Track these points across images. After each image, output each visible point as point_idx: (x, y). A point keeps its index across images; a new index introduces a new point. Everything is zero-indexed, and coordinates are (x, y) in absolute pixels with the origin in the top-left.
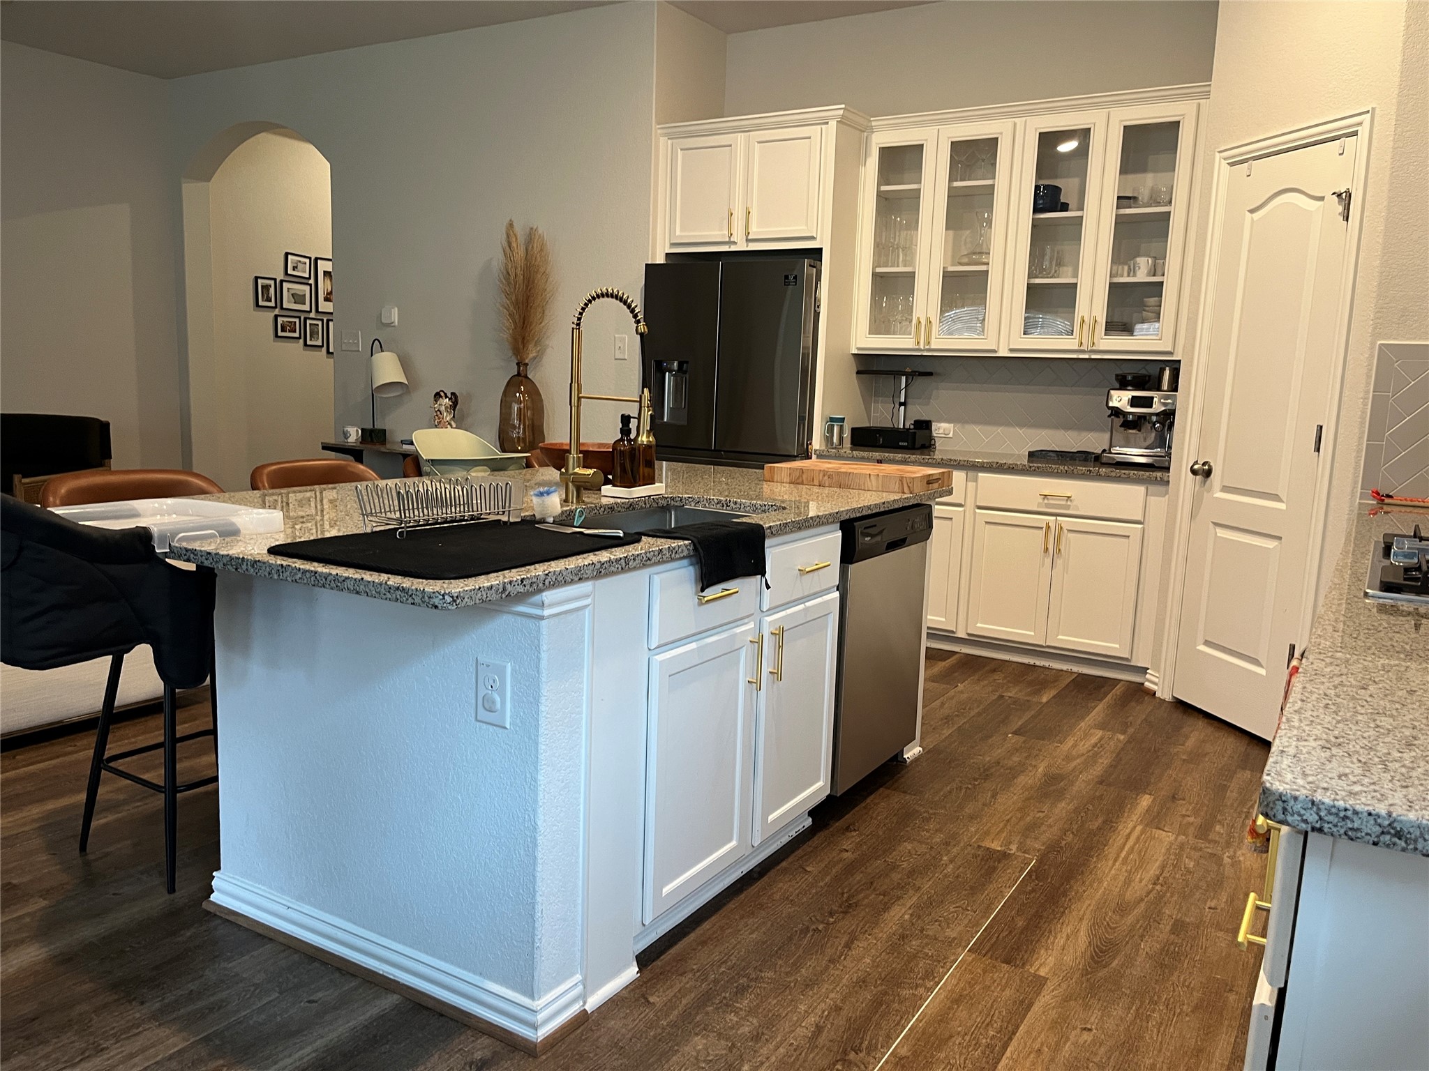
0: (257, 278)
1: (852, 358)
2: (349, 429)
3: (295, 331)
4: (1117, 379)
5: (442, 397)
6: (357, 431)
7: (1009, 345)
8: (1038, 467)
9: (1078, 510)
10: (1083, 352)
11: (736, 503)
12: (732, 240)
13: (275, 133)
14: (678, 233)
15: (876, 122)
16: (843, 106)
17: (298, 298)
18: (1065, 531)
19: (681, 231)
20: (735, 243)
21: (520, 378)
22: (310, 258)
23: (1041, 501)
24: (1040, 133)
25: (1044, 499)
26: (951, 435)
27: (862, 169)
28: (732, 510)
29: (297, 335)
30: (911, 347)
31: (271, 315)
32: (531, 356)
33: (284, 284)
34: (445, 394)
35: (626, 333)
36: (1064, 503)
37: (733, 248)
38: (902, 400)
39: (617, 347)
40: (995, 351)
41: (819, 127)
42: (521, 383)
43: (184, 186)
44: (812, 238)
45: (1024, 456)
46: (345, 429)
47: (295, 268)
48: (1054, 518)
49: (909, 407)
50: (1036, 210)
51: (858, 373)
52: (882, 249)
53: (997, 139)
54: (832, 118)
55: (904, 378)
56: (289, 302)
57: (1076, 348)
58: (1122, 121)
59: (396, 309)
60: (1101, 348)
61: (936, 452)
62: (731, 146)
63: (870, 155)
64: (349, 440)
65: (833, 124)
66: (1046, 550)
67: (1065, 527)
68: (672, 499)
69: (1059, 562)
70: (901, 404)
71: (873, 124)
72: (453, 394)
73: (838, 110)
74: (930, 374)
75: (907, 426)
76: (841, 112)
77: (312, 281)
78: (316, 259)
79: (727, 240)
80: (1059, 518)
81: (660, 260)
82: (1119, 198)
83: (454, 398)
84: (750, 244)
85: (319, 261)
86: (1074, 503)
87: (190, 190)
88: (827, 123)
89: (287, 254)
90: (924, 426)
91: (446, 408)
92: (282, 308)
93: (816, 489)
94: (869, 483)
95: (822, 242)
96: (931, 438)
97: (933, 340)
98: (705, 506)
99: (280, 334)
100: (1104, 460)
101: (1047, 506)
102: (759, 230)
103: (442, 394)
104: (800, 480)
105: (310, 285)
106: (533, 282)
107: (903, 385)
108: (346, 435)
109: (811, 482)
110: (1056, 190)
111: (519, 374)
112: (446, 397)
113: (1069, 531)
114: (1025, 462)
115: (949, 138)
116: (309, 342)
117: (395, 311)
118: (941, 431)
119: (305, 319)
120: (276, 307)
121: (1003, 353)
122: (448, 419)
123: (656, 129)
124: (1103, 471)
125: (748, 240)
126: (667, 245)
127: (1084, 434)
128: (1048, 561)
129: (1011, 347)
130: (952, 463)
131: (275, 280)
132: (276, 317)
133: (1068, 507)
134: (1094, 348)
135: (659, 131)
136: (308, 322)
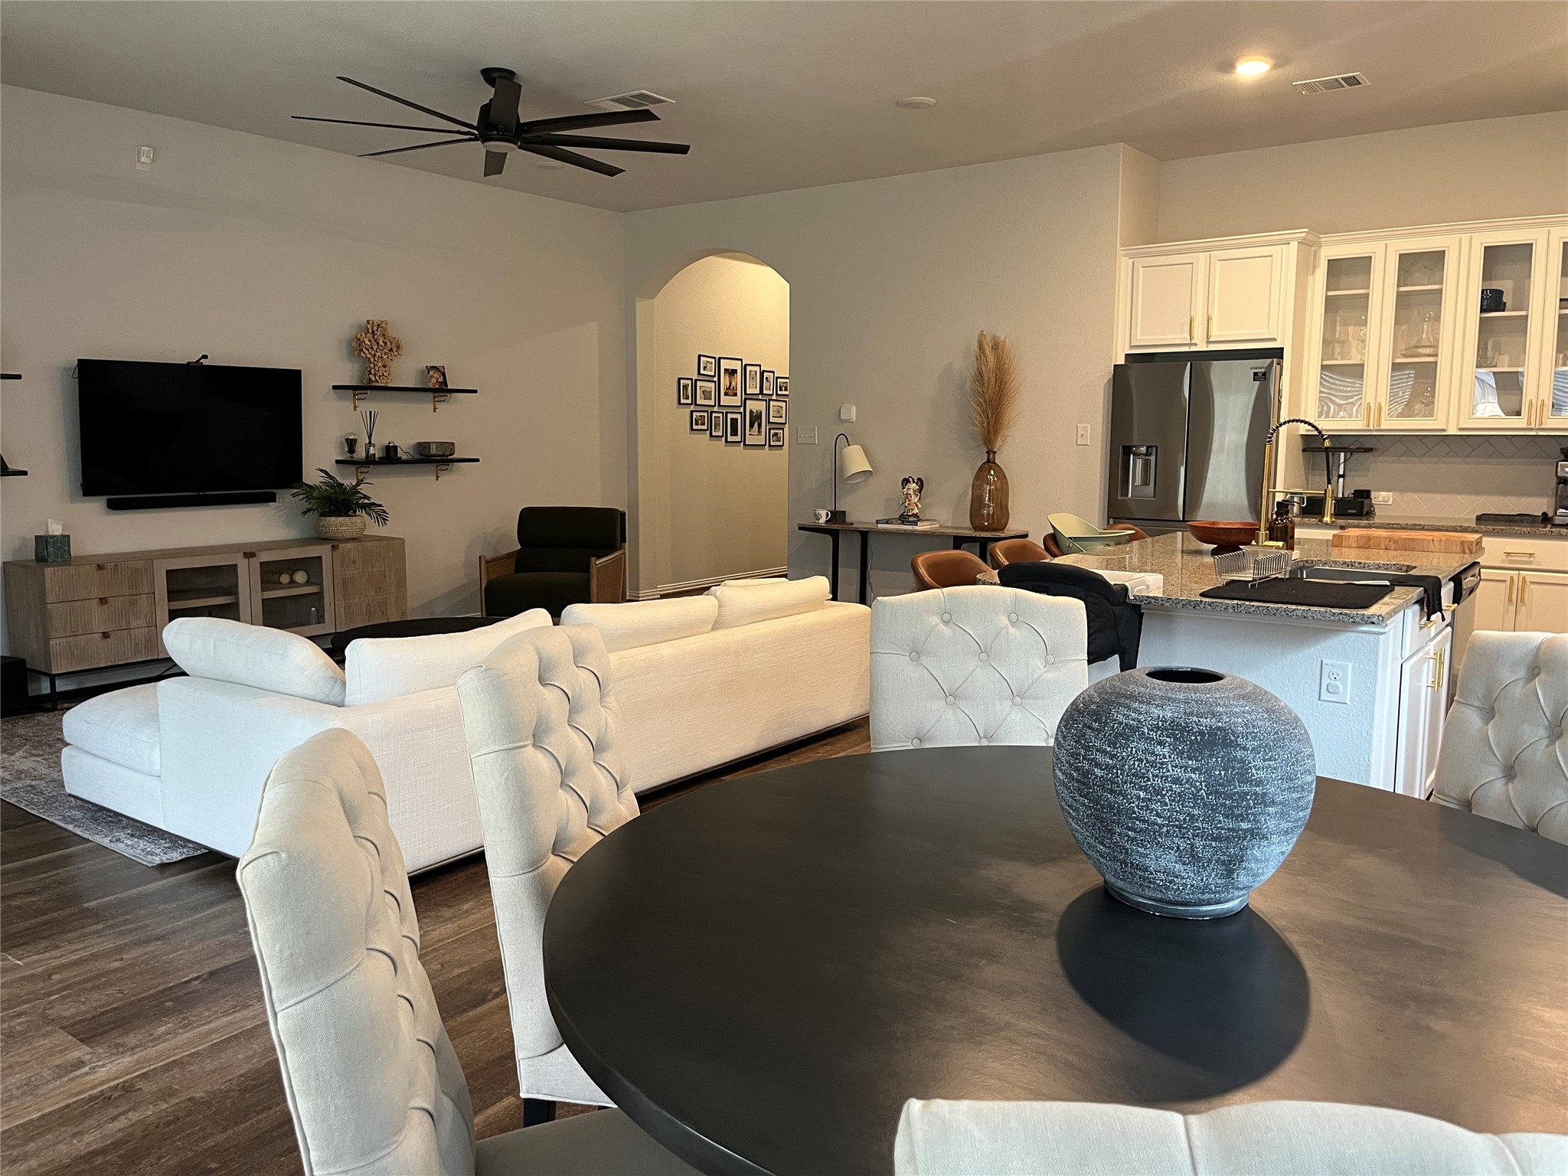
0: (679, 379)
1: (1299, 439)
2: (820, 512)
3: (704, 424)
4: (1562, 453)
5: (910, 482)
6: (827, 514)
7: (1458, 424)
8: (1501, 530)
9: (1541, 565)
10: (1531, 429)
11: (1360, 563)
12: (1193, 342)
13: (724, 257)
14: (1139, 337)
15: (1324, 238)
16: (1306, 230)
17: (707, 395)
18: (1528, 583)
19: (1141, 335)
20: (1196, 344)
21: (990, 464)
22: (715, 358)
23: (1504, 558)
24: (1485, 247)
25: (1507, 556)
26: (1390, 503)
27: (1310, 278)
28: (1357, 568)
29: (705, 427)
30: (1360, 428)
31: (688, 411)
32: (998, 445)
33: (698, 382)
34: (913, 480)
35: (1089, 423)
36: (1527, 559)
37: (1193, 349)
38: (1341, 473)
39: (1079, 435)
40: (1444, 430)
41: (1280, 246)
42: (990, 468)
43: (638, 305)
44: (1274, 339)
45: (1472, 519)
46: (817, 512)
47: (705, 368)
48: (1517, 572)
49: (1347, 478)
50: (1482, 310)
51: (1304, 450)
52: (1329, 343)
53: (1444, 251)
54: (1294, 239)
55: (1342, 454)
56: (701, 398)
57: (1525, 426)
58: (1561, 238)
59: (854, 407)
60: (1549, 427)
61: (1376, 518)
62: (1192, 263)
63: (1319, 266)
64: (820, 521)
65: (1294, 245)
66: (1510, 600)
67: (1528, 580)
68: (1306, 561)
69: (1523, 610)
70: (1340, 476)
71: (1322, 240)
72: (919, 479)
73: (1302, 233)
74: (1371, 450)
75: (1346, 496)
76: (1303, 235)
77: (716, 379)
78: (720, 358)
79: (1189, 342)
80: (1521, 572)
81: (1121, 361)
82: (1561, 300)
83: (920, 482)
84: (1210, 345)
85: (722, 360)
86: (1537, 560)
87: (640, 306)
88: (1289, 243)
89: (700, 356)
90: (1363, 495)
91: (914, 492)
92: (696, 404)
93: (1382, 552)
94: (1432, 546)
95: (1283, 342)
96: (1371, 505)
97: (1383, 421)
98: (1331, 566)
99: (695, 427)
100: (1557, 522)
101: (1510, 562)
102: (1219, 333)
103: (911, 480)
104: (1367, 546)
105: (715, 382)
106: (1005, 383)
107: (1342, 460)
108: (817, 517)
109: (1378, 547)
110: (1499, 293)
111: (989, 461)
112: (914, 482)
113: (1531, 582)
114: (1473, 524)
115: (1397, 251)
116: (714, 434)
117: (854, 409)
118: (1381, 499)
119: (712, 412)
120: (692, 404)
121: (1452, 431)
122: (916, 501)
123: (1120, 250)
124: (1556, 530)
125: (1208, 342)
126: (1127, 345)
127: (1523, 499)
128: (1512, 609)
129: (1461, 426)
130: (1417, 527)
131: (692, 379)
132: (692, 412)
133: (1531, 563)
134: (1542, 427)
135: (1122, 252)
136: (714, 415)
